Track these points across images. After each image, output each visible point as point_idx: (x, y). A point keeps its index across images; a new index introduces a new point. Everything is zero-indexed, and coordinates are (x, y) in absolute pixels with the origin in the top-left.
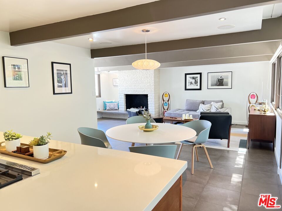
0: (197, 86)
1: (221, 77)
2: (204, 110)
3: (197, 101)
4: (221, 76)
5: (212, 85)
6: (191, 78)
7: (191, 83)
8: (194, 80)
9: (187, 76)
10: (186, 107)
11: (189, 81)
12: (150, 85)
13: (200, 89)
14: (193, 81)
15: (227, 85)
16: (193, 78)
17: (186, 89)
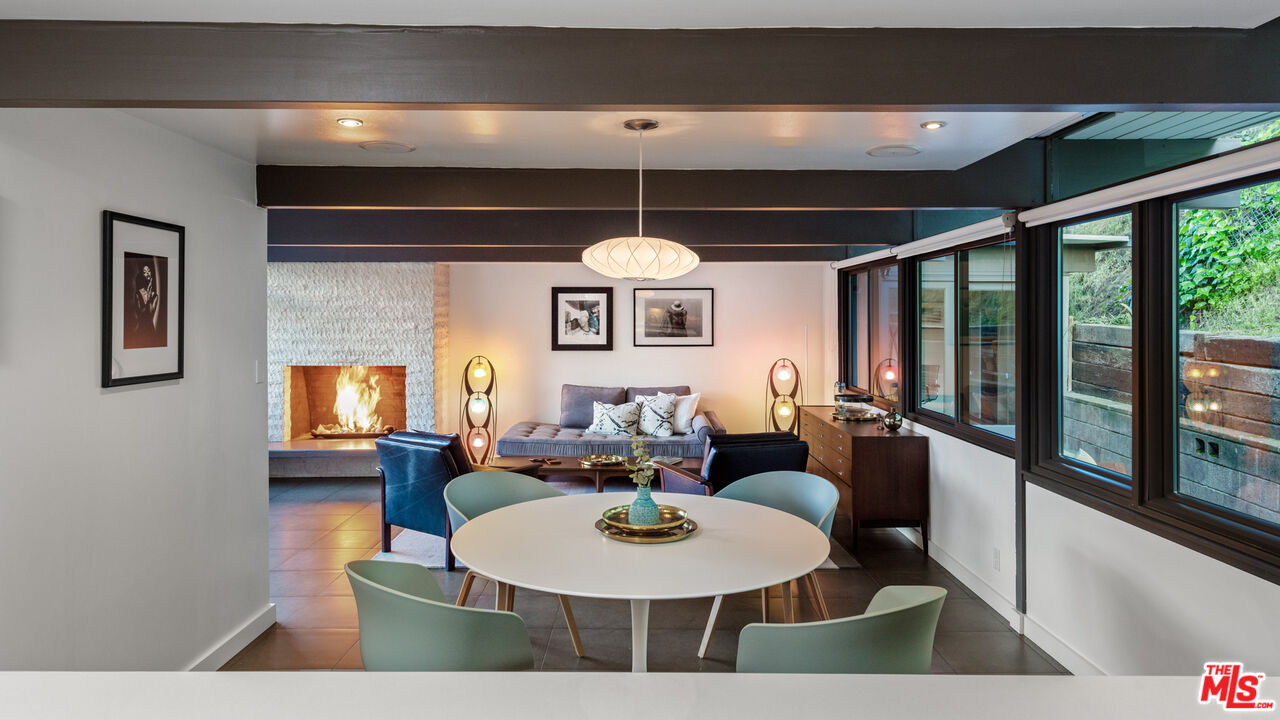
0: (598, 333)
1: (679, 306)
2: (617, 425)
3: (606, 391)
4: (677, 303)
5: (648, 335)
6: (572, 304)
7: (575, 324)
8: (585, 313)
9: (562, 297)
10: (565, 413)
11: (568, 314)
12: (416, 327)
13: (609, 346)
14: (582, 316)
15: (699, 334)
16: (582, 306)
17: (556, 346)
